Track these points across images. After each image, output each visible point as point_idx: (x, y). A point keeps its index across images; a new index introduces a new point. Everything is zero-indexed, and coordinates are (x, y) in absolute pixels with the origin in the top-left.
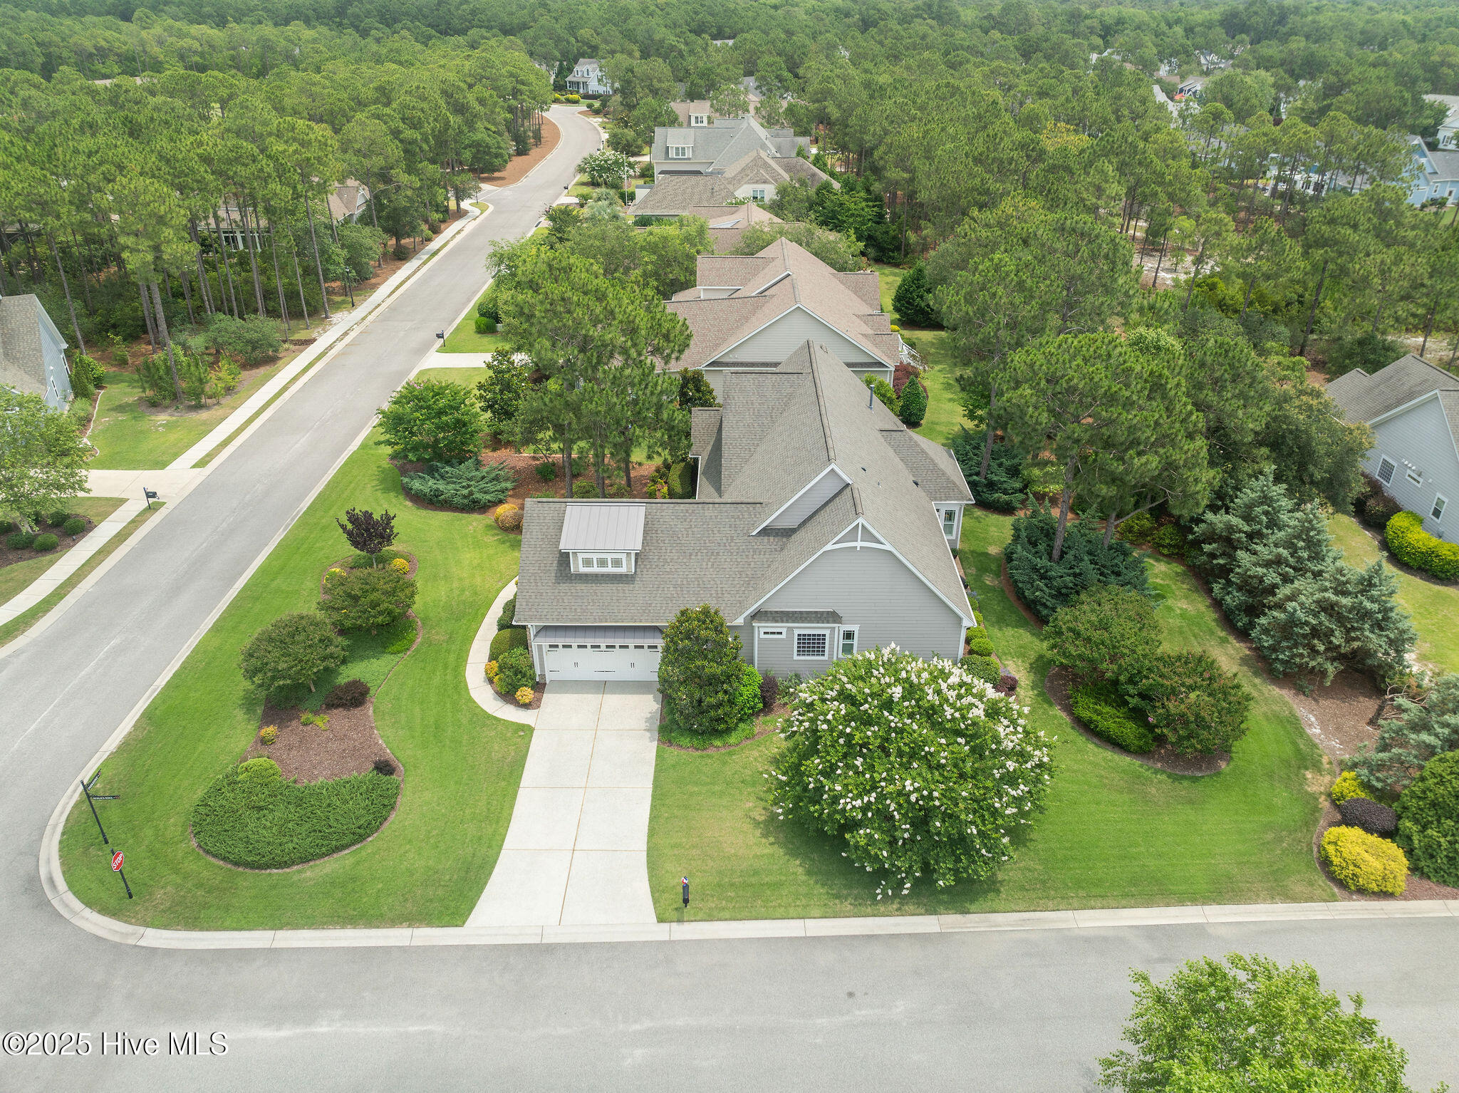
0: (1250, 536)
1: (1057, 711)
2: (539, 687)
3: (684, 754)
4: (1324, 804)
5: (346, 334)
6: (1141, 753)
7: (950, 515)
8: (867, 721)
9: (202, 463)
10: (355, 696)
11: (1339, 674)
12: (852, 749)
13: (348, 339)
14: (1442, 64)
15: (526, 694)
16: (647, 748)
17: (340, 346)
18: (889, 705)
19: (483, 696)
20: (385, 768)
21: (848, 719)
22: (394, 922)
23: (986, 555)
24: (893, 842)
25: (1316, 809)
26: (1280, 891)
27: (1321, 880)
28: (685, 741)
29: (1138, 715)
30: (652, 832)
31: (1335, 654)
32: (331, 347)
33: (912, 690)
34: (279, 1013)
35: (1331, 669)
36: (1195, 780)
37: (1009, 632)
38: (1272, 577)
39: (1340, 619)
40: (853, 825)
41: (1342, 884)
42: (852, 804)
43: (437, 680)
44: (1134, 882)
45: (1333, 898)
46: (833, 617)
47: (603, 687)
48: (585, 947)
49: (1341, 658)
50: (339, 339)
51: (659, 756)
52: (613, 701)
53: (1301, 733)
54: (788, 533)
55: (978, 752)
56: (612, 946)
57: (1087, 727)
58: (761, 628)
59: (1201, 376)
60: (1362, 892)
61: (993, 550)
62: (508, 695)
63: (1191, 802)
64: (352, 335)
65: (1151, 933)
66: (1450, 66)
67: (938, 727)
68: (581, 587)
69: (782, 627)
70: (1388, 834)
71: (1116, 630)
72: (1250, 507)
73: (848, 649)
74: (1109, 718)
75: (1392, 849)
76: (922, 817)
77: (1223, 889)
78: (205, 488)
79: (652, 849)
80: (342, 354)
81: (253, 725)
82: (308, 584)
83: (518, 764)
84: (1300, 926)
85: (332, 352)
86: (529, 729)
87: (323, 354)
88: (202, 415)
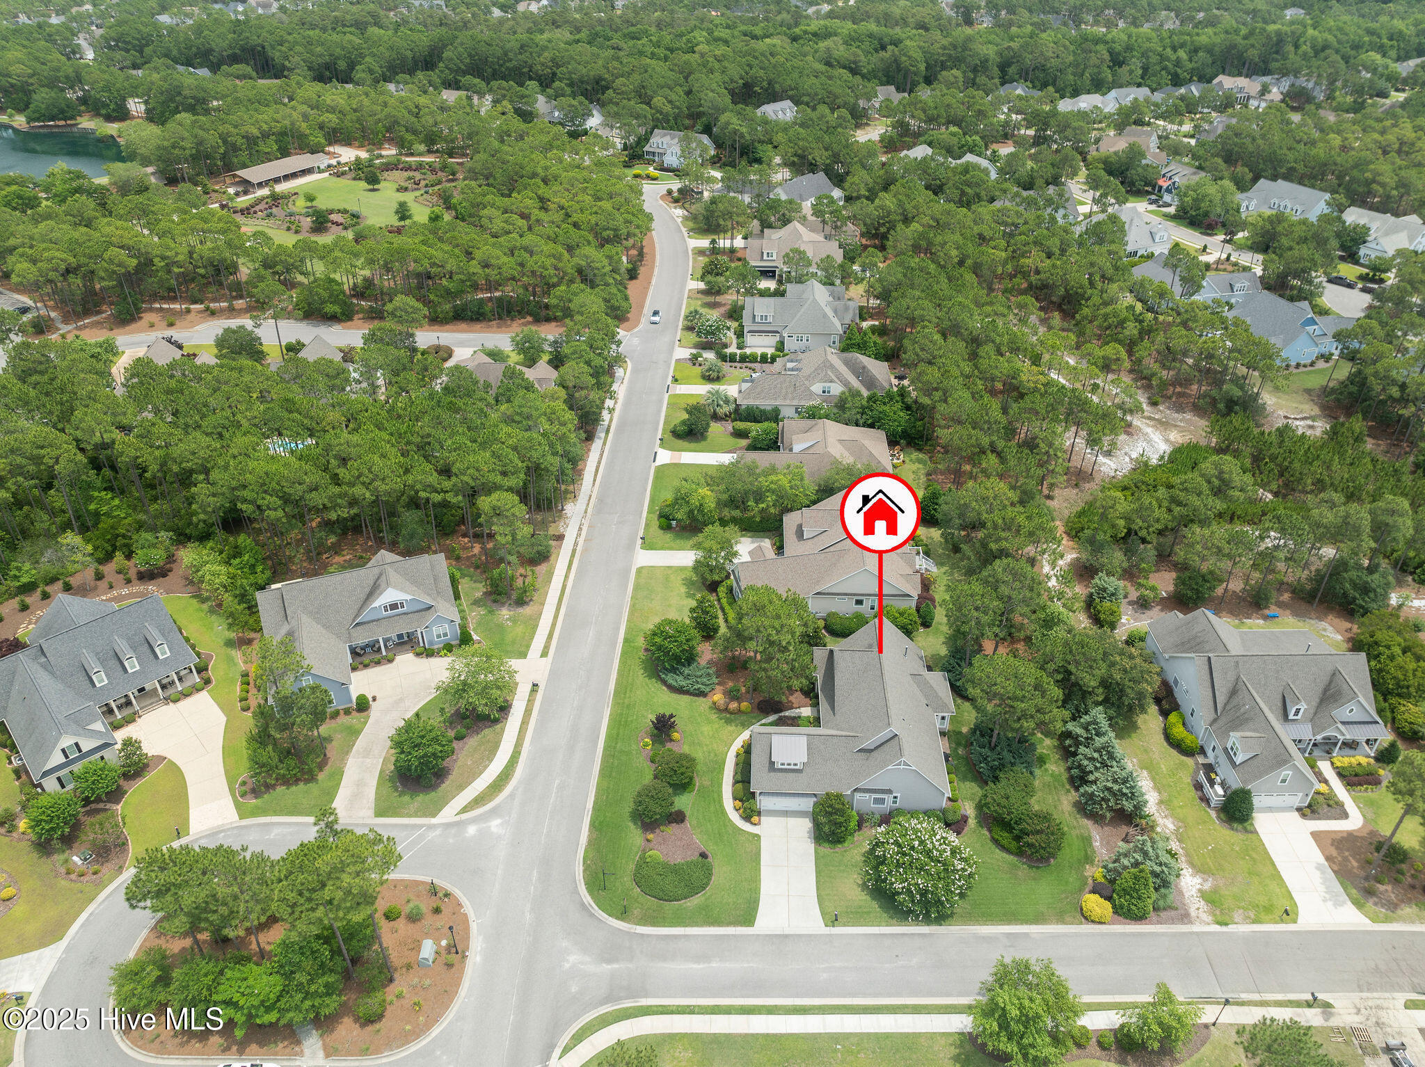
0: (1087, 738)
1: (985, 832)
2: (759, 814)
3: (826, 849)
4: (1090, 881)
5: (580, 529)
6: (1016, 855)
7: (943, 718)
8: (904, 854)
9: (544, 654)
10: (679, 818)
11: (1112, 818)
12: (898, 865)
13: (584, 533)
14: (1374, 181)
15: (755, 819)
16: (809, 847)
17: (581, 541)
18: (913, 848)
19: (735, 817)
20: (704, 855)
21: (898, 853)
22: (729, 924)
23: (960, 733)
24: (913, 901)
25: (1086, 884)
26: (1061, 918)
27: (1079, 916)
28: (826, 845)
29: (1017, 838)
30: (818, 889)
31: (1110, 809)
32: (576, 544)
33: (922, 842)
34: (698, 958)
35: (1108, 815)
36: (1038, 868)
37: (968, 784)
38: (1090, 768)
39: (1115, 795)
40: (899, 894)
41: (1086, 918)
42: (898, 886)
43: (712, 809)
44: (1004, 915)
45: (1081, 923)
46: (889, 792)
47: (786, 813)
48: (800, 936)
49: (1115, 811)
50: (579, 535)
51: (816, 852)
52: (793, 821)
53: (1091, 845)
54: (871, 751)
55: (946, 870)
56: (810, 936)
57: (996, 841)
58: (858, 796)
59: (1069, 657)
60: (1093, 921)
61: (965, 730)
62: (747, 818)
63: (1035, 879)
64: (585, 529)
65: (1009, 935)
66: (1379, 183)
67: (932, 859)
68: (780, 774)
69: (867, 795)
70: (1109, 898)
71: (1012, 800)
72: (1089, 724)
73: (895, 802)
74: (1005, 837)
75: (1108, 905)
76: (924, 893)
77: (1039, 919)
78: (554, 674)
79: (819, 896)
80: (585, 550)
81: (639, 832)
82: (634, 747)
83: (758, 854)
84: (1065, 935)
85: (579, 548)
86: (758, 836)
87: (574, 551)
88: (527, 611)
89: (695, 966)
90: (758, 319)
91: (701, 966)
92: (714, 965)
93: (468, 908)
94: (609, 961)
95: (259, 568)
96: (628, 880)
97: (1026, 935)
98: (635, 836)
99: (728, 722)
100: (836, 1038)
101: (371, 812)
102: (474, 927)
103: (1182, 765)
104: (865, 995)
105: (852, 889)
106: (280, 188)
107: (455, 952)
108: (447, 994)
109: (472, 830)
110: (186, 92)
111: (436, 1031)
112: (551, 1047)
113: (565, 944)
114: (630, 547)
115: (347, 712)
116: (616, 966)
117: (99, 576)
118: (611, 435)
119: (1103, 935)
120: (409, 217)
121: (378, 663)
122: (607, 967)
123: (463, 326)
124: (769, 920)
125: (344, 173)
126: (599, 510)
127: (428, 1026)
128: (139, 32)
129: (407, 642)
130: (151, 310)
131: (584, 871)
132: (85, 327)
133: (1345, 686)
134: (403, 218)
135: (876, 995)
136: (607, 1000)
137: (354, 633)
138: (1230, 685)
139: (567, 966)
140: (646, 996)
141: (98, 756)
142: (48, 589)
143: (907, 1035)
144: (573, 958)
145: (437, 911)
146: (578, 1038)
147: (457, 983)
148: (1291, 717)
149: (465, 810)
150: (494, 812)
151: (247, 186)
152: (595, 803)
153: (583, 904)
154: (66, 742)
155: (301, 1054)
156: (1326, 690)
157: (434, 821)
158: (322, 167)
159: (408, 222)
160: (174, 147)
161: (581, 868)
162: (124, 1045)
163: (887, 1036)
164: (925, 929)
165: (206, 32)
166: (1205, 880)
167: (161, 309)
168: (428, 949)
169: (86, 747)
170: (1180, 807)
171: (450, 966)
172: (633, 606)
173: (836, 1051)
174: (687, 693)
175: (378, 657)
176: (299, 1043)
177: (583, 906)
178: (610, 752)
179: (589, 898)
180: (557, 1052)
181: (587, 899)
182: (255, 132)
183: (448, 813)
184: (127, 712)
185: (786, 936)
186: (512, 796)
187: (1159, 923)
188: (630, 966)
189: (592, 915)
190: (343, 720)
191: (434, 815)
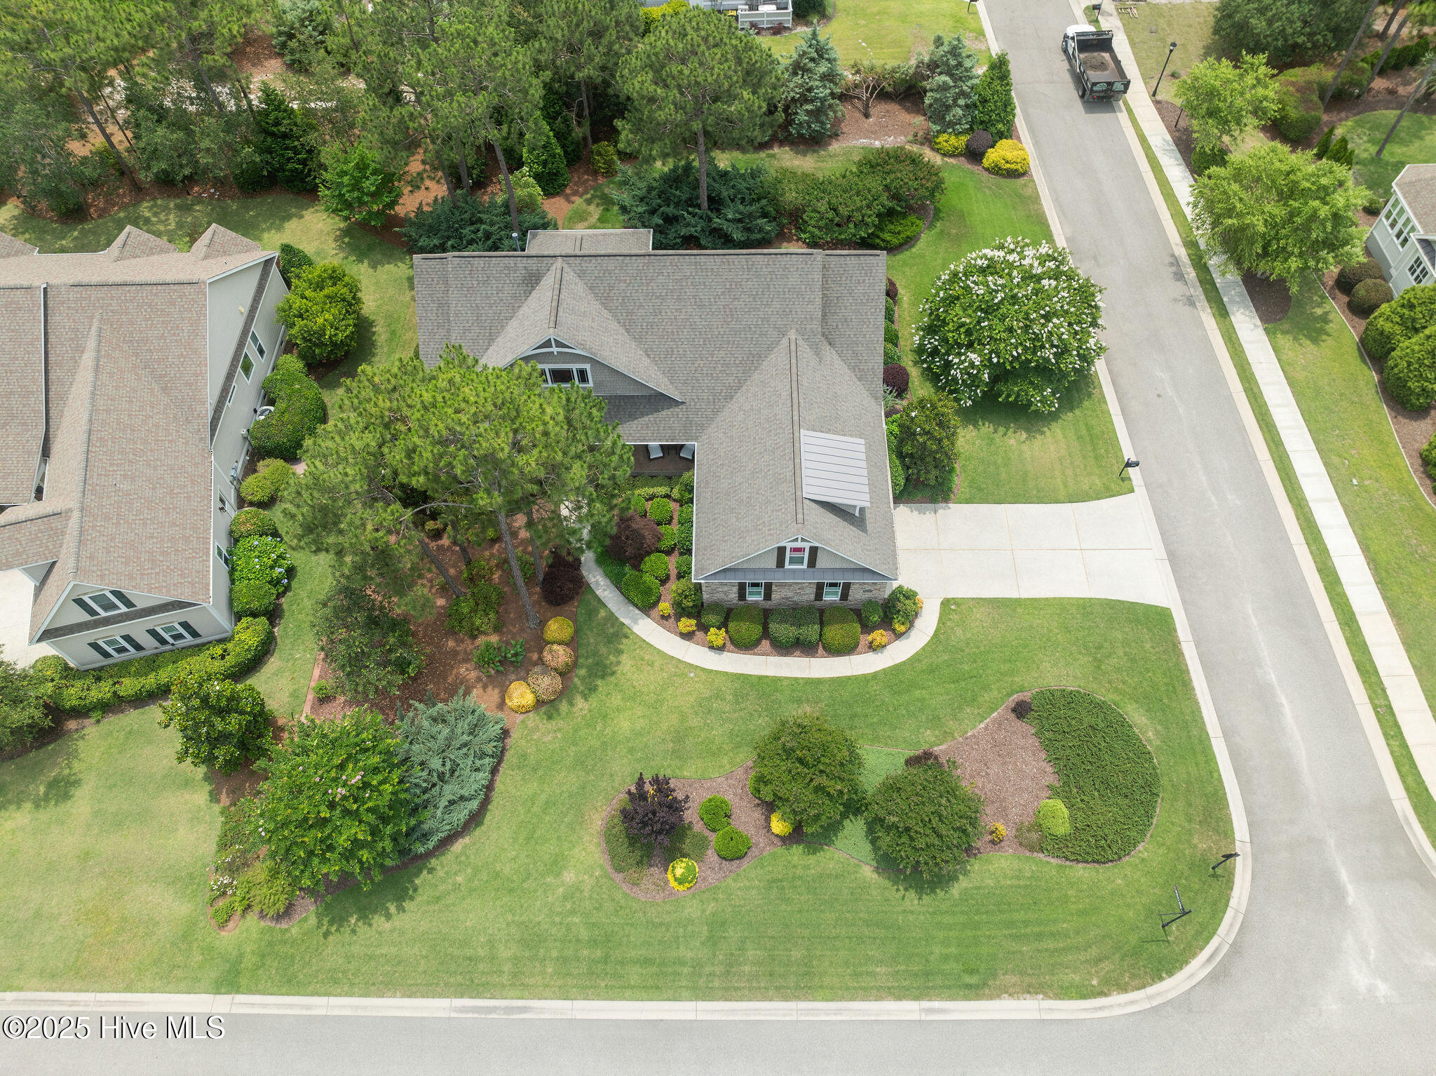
16: (959, 511)
20: (1020, 710)
22: (1175, 646)
30: (1057, 502)
48: (1163, 533)
51: (966, 501)
56: (1159, 518)
79: (1072, 499)
81: (975, 866)
82: (692, 909)
83: (997, 604)
86: (946, 603)
89: (1287, 710)
91: (1283, 700)
92: (1273, 677)
94: (1338, 892)
96: (1125, 877)
98: (991, 874)
99: (602, 670)
105: (1041, 449)
113: (1331, 1005)
116: (1344, 876)
122: (1353, 894)
124: (1145, 582)
131: (1124, 989)
135: (1242, 429)
139: (1383, 989)
140: (1388, 802)
144: (1361, 979)
152: (900, 993)
153: (1214, 978)
161: (1116, 999)
177: (1217, 976)
179: (1196, 963)
181: (1196, 969)
185: (1173, 557)
188: (1332, 842)
189: (1236, 948)
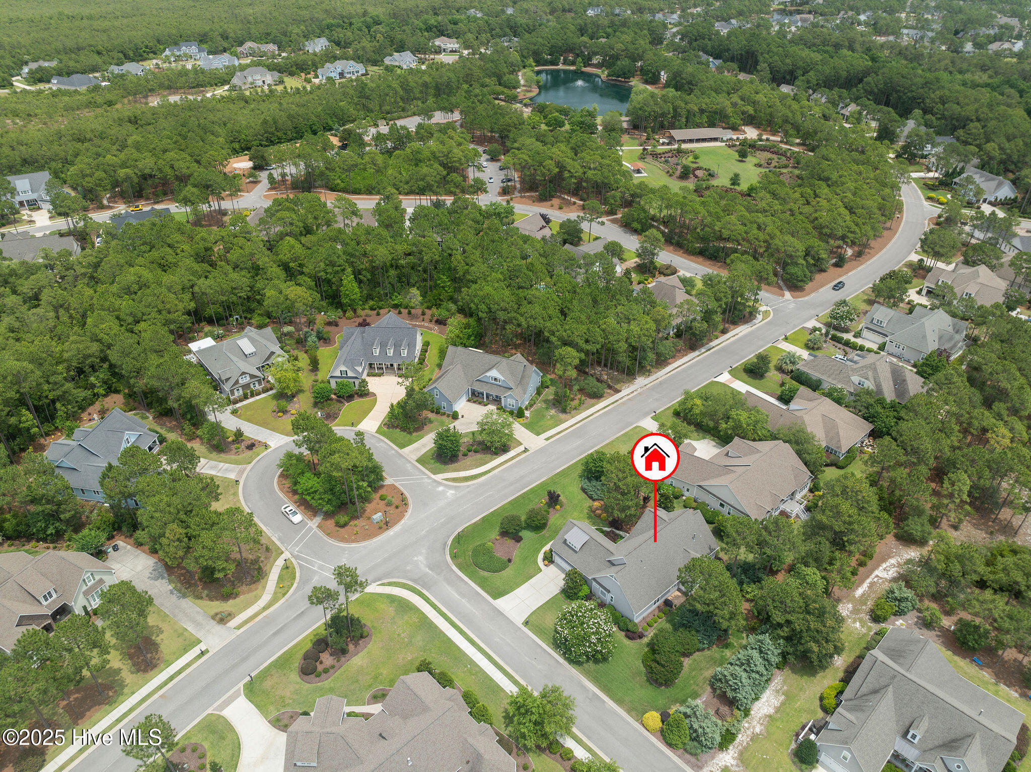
1: (645, 649)
2: (551, 563)
3: (562, 597)
5: (632, 393)
9: (547, 439)
10: (519, 539)
11: (720, 695)
13: (631, 396)
15: (547, 562)
16: (556, 591)
17: (625, 399)
19: (540, 557)
20: (510, 561)
26: (630, 710)
27: (640, 717)
28: (563, 595)
29: (651, 661)
30: (538, 608)
32: (621, 398)
34: (462, 595)
35: (718, 691)
36: (651, 684)
37: (668, 625)
41: (642, 721)
43: (536, 546)
45: (638, 721)
46: (608, 591)
47: (560, 569)
50: (627, 395)
51: (556, 594)
53: (695, 698)
56: (511, 621)
58: (594, 583)
60: (644, 726)
62: (544, 560)
63: (642, 686)
64: (635, 393)
65: (595, 694)
68: (566, 547)
69: (598, 586)
70: (663, 722)
73: (611, 600)
75: (659, 724)
77: (619, 702)
78: (542, 450)
79: (535, 611)
80: (623, 404)
81: (498, 533)
83: (531, 577)
84: (622, 718)
85: (620, 401)
86: (541, 571)
87: (617, 401)
88: (562, 416)
89: (456, 595)
90: (875, 322)
91: (458, 597)
92: (463, 601)
93: (407, 515)
94: (430, 569)
95: (472, 338)
96: (471, 547)
97: (604, 702)
98: (494, 534)
99: (589, 517)
100: (472, 662)
101: (416, 458)
102: (403, 521)
103: (814, 712)
104: (503, 659)
105: (551, 620)
106: (684, 146)
107: (386, 525)
108: (369, 536)
109: (441, 488)
110: (684, 76)
111: (353, 545)
112: (379, 580)
113: (424, 551)
114: (646, 415)
115: (448, 416)
116: (430, 572)
117: (423, 314)
118: (709, 352)
119: (641, 734)
120: (739, 185)
121: (480, 403)
122: (427, 570)
123: (701, 259)
124: (504, 604)
125: (734, 146)
126: (653, 388)
127: (353, 541)
128: (698, 31)
129: (497, 400)
130: (560, 197)
131: (460, 532)
132: (524, 197)
133: (965, 747)
134: (733, 184)
136: (415, 581)
137: (475, 384)
138: (877, 686)
139: (415, 559)
140: (428, 590)
141: (353, 380)
142: (402, 310)
143: (498, 686)
144: (420, 558)
145: (397, 507)
146: (390, 584)
147: (376, 535)
148: (909, 737)
149: (446, 480)
150: (455, 488)
151: (672, 140)
154: (343, 368)
155: (312, 520)
156: (953, 741)
157: (433, 476)
158: (725, 139)
159: (736, 187)
160: (640, 109)
161: (461, 530)
162: (276, 480)
163: (491, 679)
164: (561, 660)
165: (733, 38)
166: (737, 766)
167: (564, 198)
168: (378, 517)
169: (350, 374)
170: (778, 727)
171: (380, 528)
172: (613, 441)
173: (466, 666)
174: (586, 493)
175: (481, 400)
176: (315, 516)
177: (445, 544)
178: (523, 496)
180: (380, 582)
181: (449, 542)
182: (696, 108)
183: (439, 477)
184: (381, 371)
185: (502, 614)
186: (468, 486)
187: (679, 757)
188: (435, 576)
189: (444, 549)
190: (444, 418)
191: (434, 474)
